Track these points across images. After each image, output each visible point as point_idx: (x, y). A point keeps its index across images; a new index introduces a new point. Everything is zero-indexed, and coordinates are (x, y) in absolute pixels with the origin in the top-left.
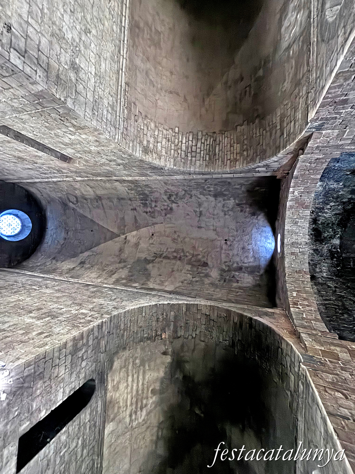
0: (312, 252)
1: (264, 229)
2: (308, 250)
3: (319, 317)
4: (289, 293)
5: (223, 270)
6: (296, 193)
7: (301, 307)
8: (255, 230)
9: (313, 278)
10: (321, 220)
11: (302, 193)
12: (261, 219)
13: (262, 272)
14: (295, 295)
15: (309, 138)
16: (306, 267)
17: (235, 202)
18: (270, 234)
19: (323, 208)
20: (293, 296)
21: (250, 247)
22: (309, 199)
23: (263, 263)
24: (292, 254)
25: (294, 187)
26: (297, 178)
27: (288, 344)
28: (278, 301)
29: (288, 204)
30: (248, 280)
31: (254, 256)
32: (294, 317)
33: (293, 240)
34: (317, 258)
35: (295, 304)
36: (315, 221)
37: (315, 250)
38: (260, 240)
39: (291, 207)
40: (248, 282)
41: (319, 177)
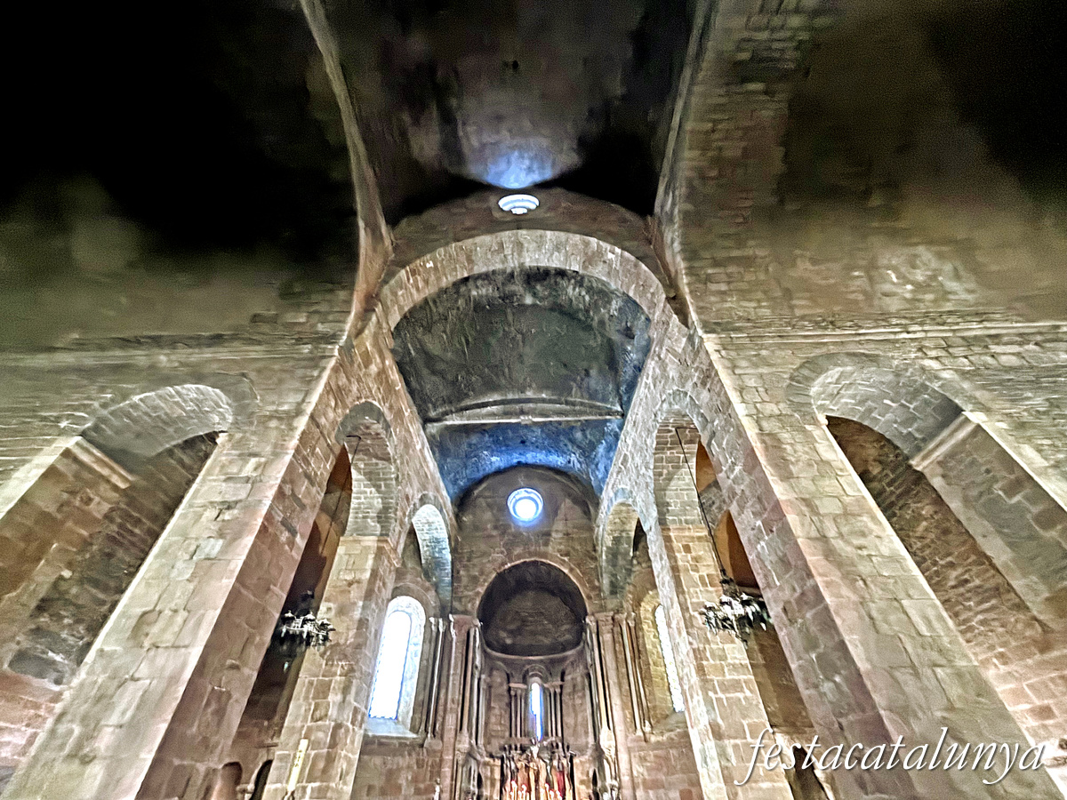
0: (509, 271)
1: (548, 165)
2: (512, 264)
3: (406, 309)
4: (428, 256)
5: (432, 70)
6: (610, 256)
7: (411, 281)
8: (545, 142)
9: (466, 280)
10: (564, 283)
11: (610, 266)
12: (568, 159)
13: (453, 170)
14: (428, 266)
15: (684, 319)
16: (480, 268)
17: (616, 97)
18: (537, 177)
19: (581, 286)
20: (425, 265)
21: (505, 133)
22: (598, 272)
23: (474, 170)
24: (501, 245)
25: (622, 256)
26: (636, 266)
27: (349, 302)
28: (404, 223)
29: (593, 241)
30: (426, 147)
31: (483, 146)
32: (392, 282)
33: (526, 245)
34: (500, 279)
35: (414, 272)
36: (561, 273)
37: (512, 275)
38: (523, 157)
39: (587, 244)
40: (422, 148)
41: (631, 294)
